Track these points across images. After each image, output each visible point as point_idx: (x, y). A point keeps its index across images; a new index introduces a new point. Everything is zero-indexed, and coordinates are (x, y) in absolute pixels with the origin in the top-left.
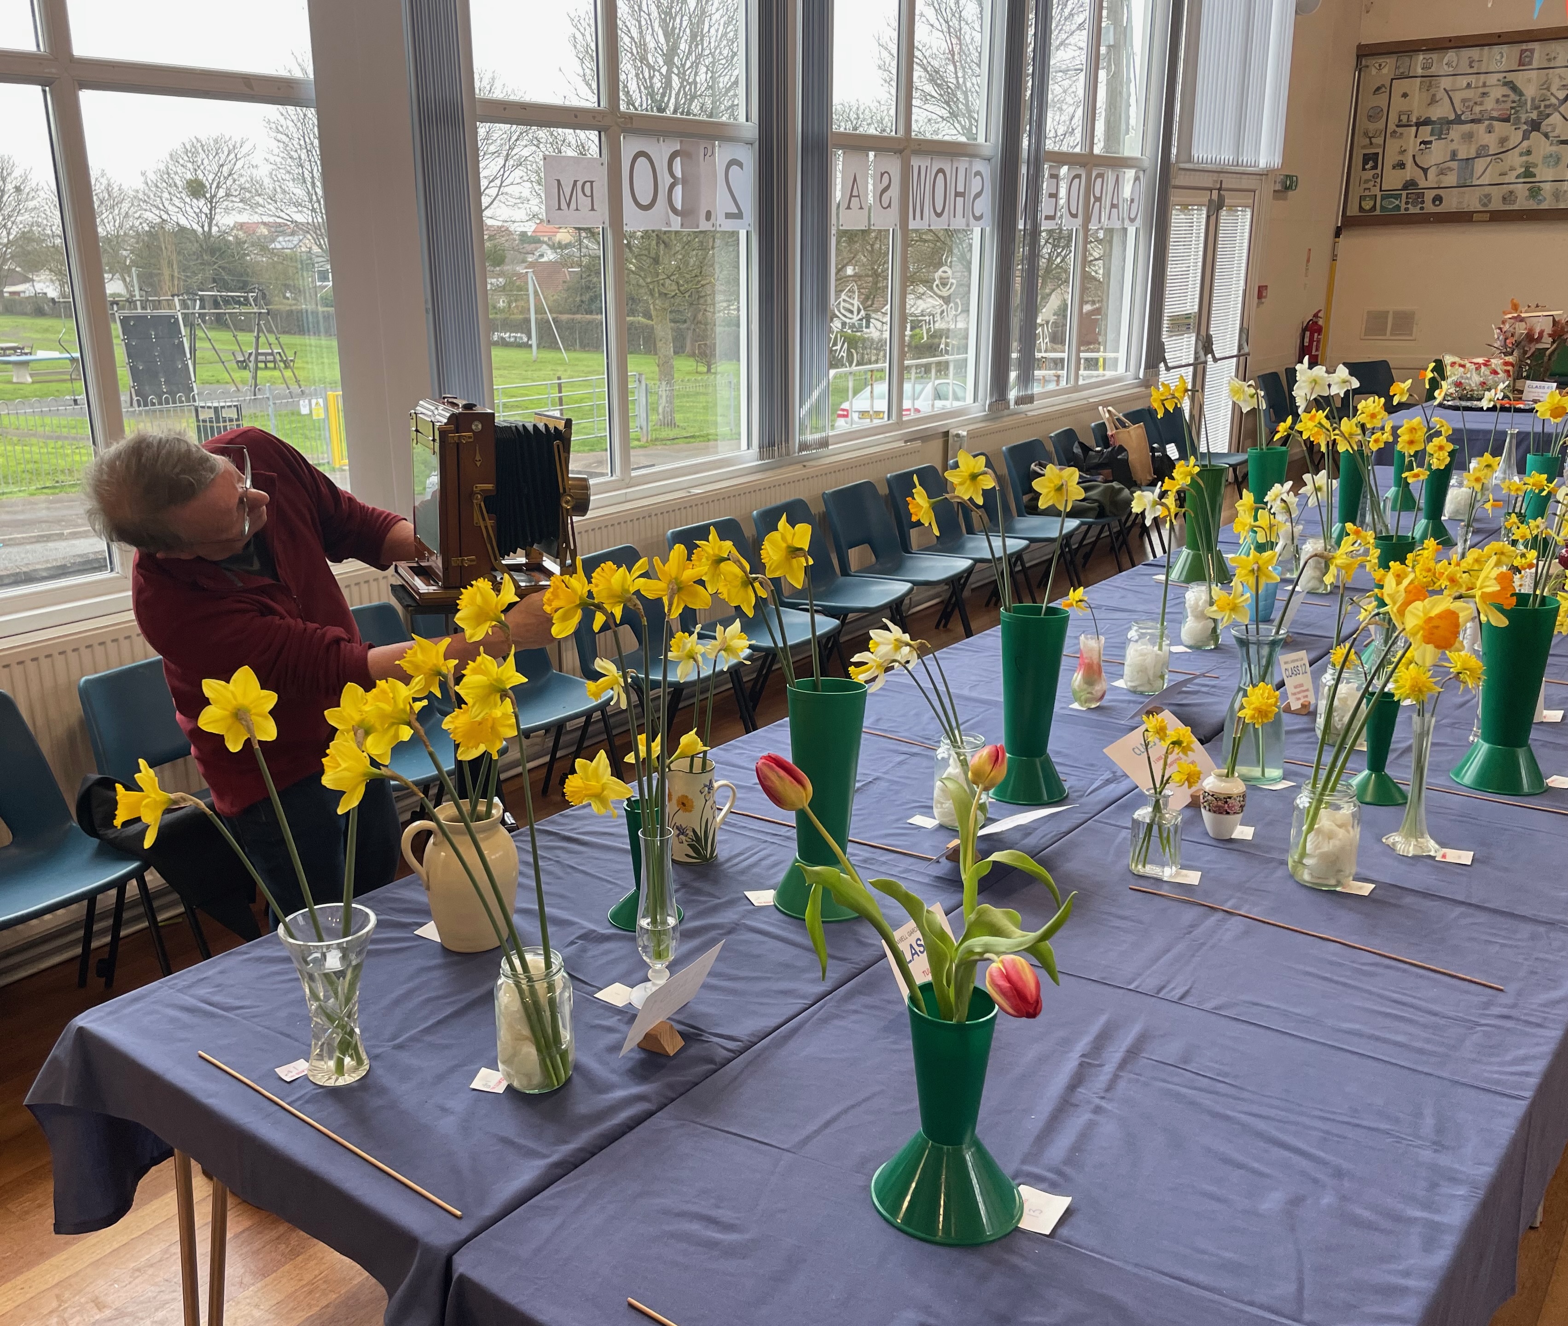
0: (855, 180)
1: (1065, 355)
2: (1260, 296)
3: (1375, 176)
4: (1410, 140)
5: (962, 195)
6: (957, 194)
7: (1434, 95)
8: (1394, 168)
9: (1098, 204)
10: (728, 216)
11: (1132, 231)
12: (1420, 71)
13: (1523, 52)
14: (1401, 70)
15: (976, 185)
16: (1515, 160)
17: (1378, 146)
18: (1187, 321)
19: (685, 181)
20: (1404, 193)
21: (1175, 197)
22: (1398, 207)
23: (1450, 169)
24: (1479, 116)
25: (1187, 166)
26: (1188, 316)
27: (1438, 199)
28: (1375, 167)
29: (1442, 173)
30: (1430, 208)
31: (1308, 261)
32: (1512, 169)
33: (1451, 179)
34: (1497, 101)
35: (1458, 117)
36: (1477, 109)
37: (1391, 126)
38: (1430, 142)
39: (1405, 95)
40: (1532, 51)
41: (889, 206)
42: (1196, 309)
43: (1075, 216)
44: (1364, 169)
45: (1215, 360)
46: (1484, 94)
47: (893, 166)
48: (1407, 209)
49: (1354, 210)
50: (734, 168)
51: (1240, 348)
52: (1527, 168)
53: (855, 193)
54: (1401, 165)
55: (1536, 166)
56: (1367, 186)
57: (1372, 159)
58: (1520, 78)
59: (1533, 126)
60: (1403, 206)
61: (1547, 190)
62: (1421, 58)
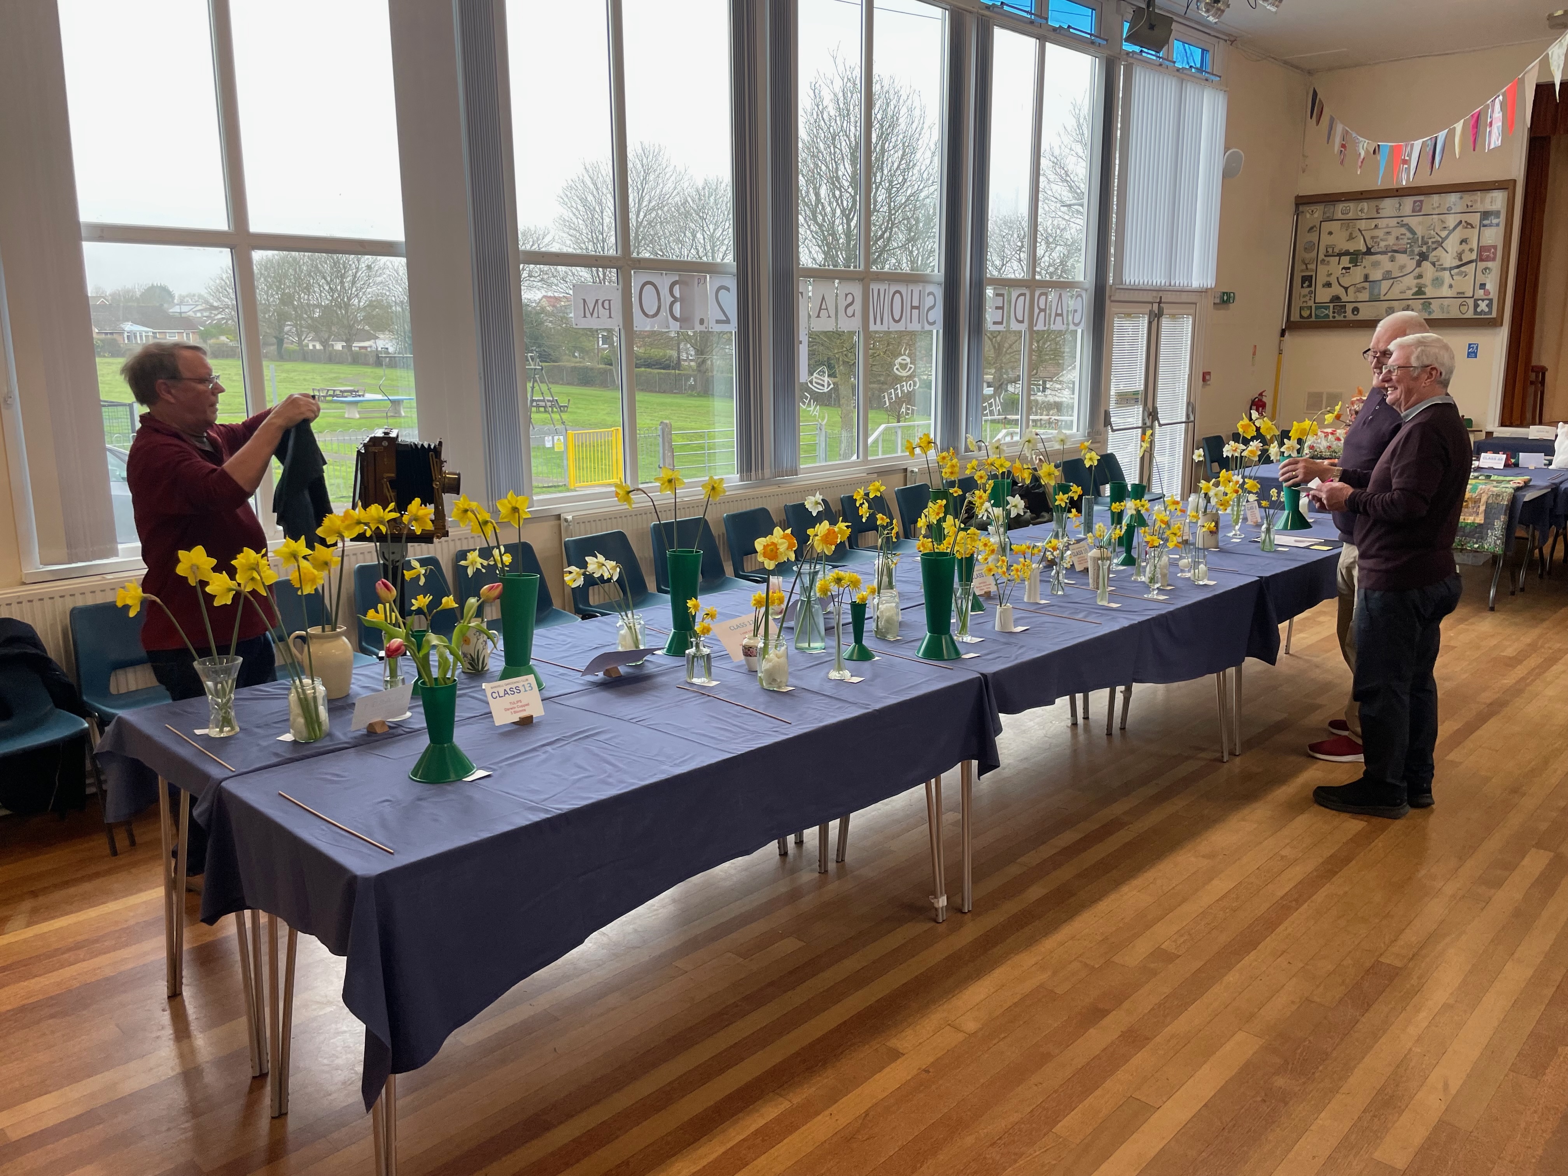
0: (823, 298)
1: (1019, 417)
2: (1204, 380)
3: (1310, 292)
4: (1335, 267)
5: (918, 308)
6: (913, 308)
7: (1351, 234)
8: (1323, 286)
9: (1042, 314)
10: (718, 322)
11: (1079, 332)
12: (1340, 216)
13: (1415, 202)
14: (1328, 215)
15: (929, 301)
16: (1410, 281)
17: (1312, 270)
18: (1135, 397)
19: (682, 300)
20: (1331, 305)
21: (1110, 308)
23: (1364, 288)
24: (1384, 250)
25: (1121, 287)
26: (1136, 393)
27: (1356, 310)
28: (1310, 286)
29: (1359, 291)
30: (1350, 316)
31: (1254, 354)
32: (1409, 289)
33: (1364, 296)
34: (1397, 238)
35: (1369, 249)
36: (1382, 244)
37: (1321, 256)
38: (1349, 268)
39: (1330, 233)
40: (1421, 202)
41: (853, 315)
42: (1142, 387)
43: (1022, 322)
44: (1302, 287)
45: (1160, 425)
46: (1388, 233)
47: (856, 289)
48: (1334, 317)
49: (1295, 317)
50: (722, 291)
51: (1188, 416)
52: (1420, 288)
53: (824, 306)
54: (1328, 285)
55: (1425, 286)
56: (1304, 299)
57: (1308, 280)
58: (1413, 222)
59: (1423, 257)
60: (1331, 315)
61: (1435, 305)
62: (1341, 206)
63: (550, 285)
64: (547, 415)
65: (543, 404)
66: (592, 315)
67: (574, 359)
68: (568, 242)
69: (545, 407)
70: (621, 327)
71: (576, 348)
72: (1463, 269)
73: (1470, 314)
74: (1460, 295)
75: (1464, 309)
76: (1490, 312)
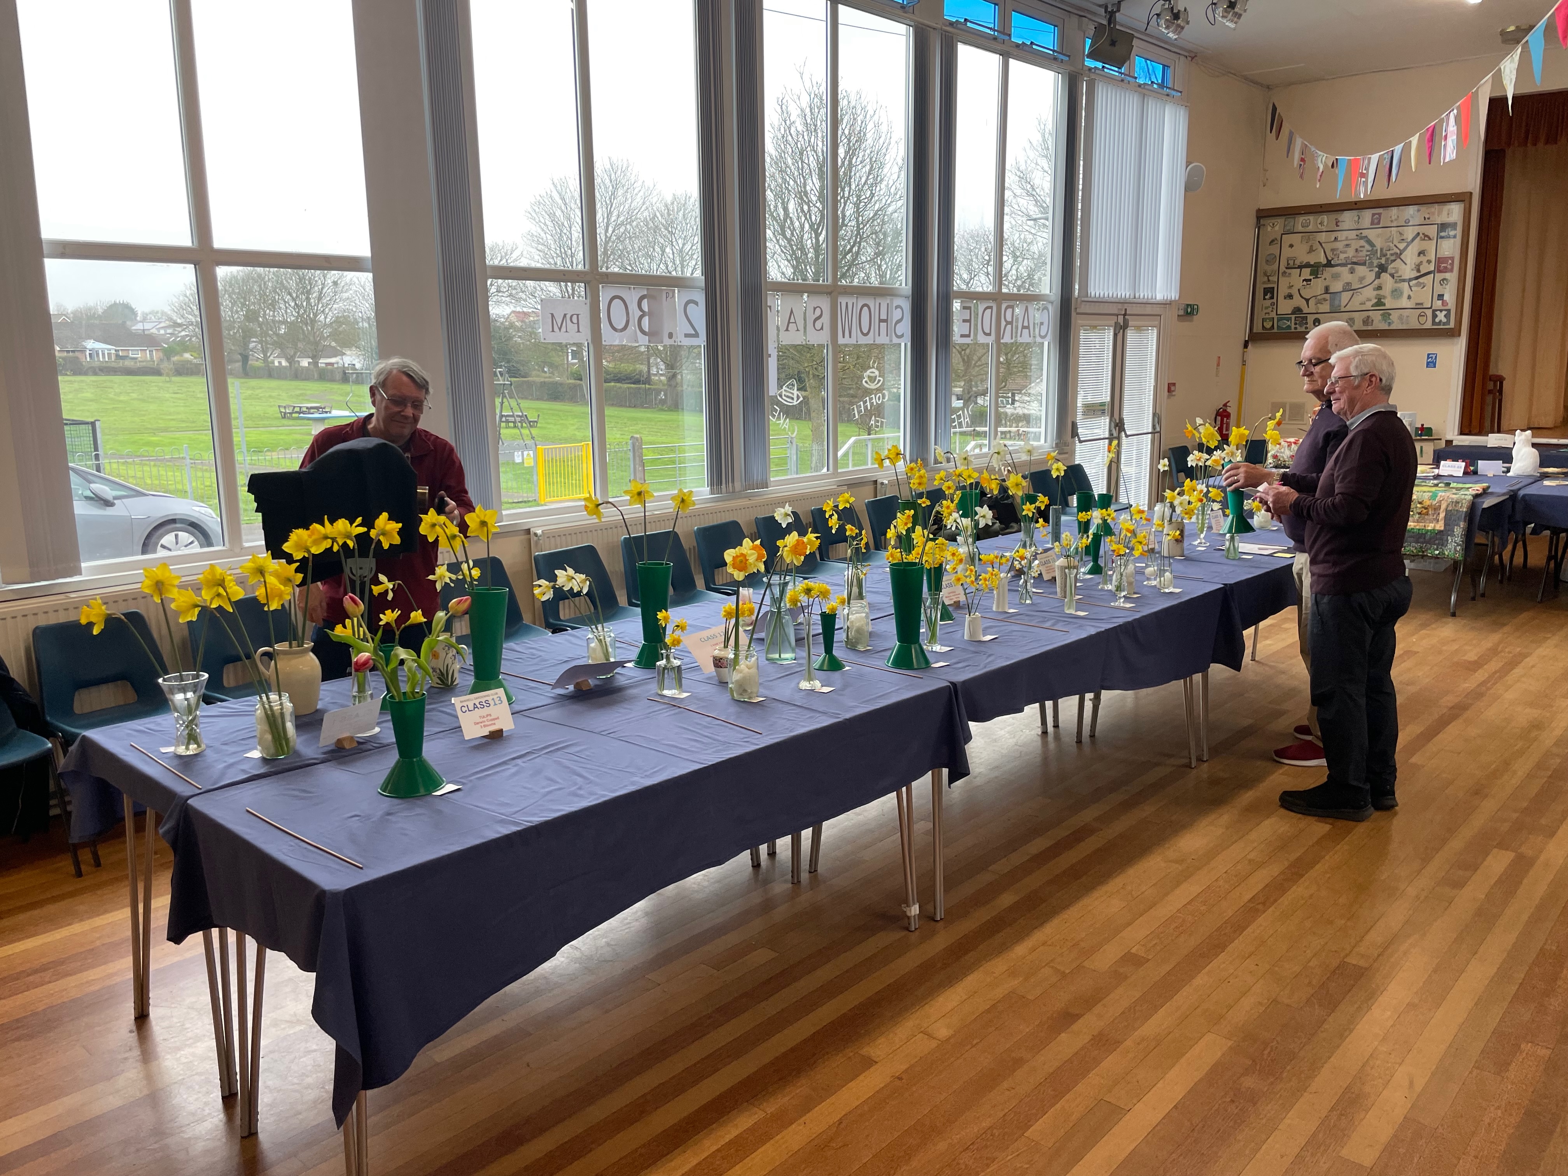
0: (792, 312)
1: (987, 429)
2: (1169, 390)
3: (1272, 304)
4: (1296, 279)
5: (886, 321)
6: (881, 321)
7: (1311, 246)
8: (1285, 298)
9: (1009, 327)
10: (687, 335)
11: (1046, 344)
12: (1300, 229)
13: (1373, 215)
14: (1288, 228)
15: (897, 314)
16: (1369, 293)
17: (1274, 282)
18: (1102, 408)
19: (650, 314)
20: (1293, 316)
21: (1076, 320)
22: (1289, 327)
23: (1325, 300)
24: (1344, 262)
25: (1086, 299)
26: (1102, 404)
28: (1272, 298)
29: (1319, 302)
31: (1218, 365)
32: (1369, 300)
33: (1326, 307)
34: (1357, 250)
35: (1329, 262)
36: (1342, 256)
37: (1282, 268)
38: (1310, 280)
39: (1291, 246)
40: (1380, 214)
41: (822, 328)
42: (1108, 399)
43: (989, 334)
44: (1265, 299)
45: (1127, 436)
46: (1347, 245)
47: (825, 303)
48: (1296, 328)
49: (1258, 328)
50: (691, 306)
51: (1154, 427)
52: (1379, 299)
53: (792, 320)
54: (1290, 296)
55: (1384, 297)
56: (1267, 311)
57: (1269, 292)
58: (1371, 234)
59: (1382, 269)
60: (1293, 326)
61: (1394, 315)
62: (1301, 219)
63: (518, 300)
64: (516, 431)
65: (512, 419)
66: (560, 329)
67: (543, 374)
68: (537, 257)
69: (514, 422)
70: (590, 341)
71: (545, 363)
72: (1420, 280)
73: (1429, 325)
74: (1419, 306)
75: (1422, 319)
76: (1448, 323)
